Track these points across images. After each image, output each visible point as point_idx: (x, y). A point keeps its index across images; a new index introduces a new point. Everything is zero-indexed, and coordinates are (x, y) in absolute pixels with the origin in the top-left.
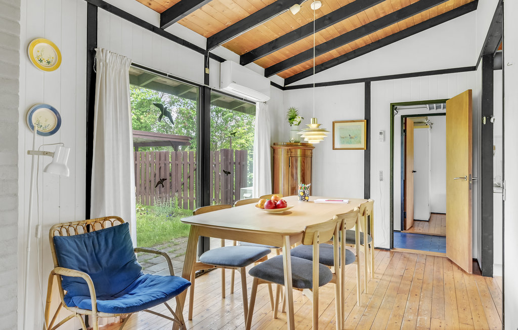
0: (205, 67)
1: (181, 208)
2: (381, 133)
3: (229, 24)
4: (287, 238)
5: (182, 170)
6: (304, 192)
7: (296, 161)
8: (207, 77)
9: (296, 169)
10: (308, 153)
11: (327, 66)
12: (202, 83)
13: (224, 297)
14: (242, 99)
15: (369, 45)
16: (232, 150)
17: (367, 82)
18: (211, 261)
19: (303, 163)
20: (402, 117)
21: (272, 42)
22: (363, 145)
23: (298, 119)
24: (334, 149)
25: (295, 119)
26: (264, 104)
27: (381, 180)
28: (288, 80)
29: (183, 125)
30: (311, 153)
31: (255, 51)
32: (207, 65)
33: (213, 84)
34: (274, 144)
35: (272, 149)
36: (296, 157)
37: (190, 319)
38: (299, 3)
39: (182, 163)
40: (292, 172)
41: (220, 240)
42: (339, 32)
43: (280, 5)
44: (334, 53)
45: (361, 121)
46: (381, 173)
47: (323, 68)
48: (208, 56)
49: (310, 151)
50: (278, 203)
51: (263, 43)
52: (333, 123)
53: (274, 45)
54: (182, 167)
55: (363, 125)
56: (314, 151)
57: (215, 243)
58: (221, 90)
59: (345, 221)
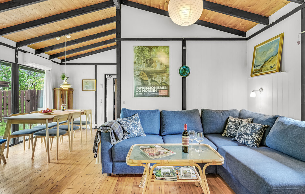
0: (16, 55)
1: (2, 122)
2: (101, 85)
3: (28, 38)
4: (47, 120)
5: (3, 101)
6: (63, 107)
7: (65, 95)
8: (16, 59)
9: (65, 99)
10: (71, 92)
11: (80, 57)
12: (14, 62)
13: (25, 150)
14: (37, 69)
15: (97, 50)
16: (36, 91)
17: (96, 65)
18: (17, 134)
19: (69, 96)
20: (114, 78)
21: (51, 46)
22: (95, 89)
23: (66, 78)
24: (83, 90)
25: (64, 78)
26: (49, 71)
27: (101, 103)
28: (63, 60)
29: (4, 75)
30: (72, 92)
31: (43, 49)
32: (16, 54)
33: (20, 62)
34: (54, 88)
35: (54, 91)
36: (65, 94)
37: (7, 157)
38: (59, 36)
39: (2, 97)
40: (63, 100)
41: (23, 124)
42: (82, 45)
43: (52, 35)
44: (83, 52)
45: (94, 80)
46: (101, 100)
47: (78, 57)
48: (17, 50)
49: (72, 91)
50: (48, 111)
51: (47, 46)
52: (83, 80)
53: (52, 48)
54: (3, 99)
55: (95, 81)
56: (74, 91)
57: (21, 126)
58: (25, 65)
59: (73, 115)
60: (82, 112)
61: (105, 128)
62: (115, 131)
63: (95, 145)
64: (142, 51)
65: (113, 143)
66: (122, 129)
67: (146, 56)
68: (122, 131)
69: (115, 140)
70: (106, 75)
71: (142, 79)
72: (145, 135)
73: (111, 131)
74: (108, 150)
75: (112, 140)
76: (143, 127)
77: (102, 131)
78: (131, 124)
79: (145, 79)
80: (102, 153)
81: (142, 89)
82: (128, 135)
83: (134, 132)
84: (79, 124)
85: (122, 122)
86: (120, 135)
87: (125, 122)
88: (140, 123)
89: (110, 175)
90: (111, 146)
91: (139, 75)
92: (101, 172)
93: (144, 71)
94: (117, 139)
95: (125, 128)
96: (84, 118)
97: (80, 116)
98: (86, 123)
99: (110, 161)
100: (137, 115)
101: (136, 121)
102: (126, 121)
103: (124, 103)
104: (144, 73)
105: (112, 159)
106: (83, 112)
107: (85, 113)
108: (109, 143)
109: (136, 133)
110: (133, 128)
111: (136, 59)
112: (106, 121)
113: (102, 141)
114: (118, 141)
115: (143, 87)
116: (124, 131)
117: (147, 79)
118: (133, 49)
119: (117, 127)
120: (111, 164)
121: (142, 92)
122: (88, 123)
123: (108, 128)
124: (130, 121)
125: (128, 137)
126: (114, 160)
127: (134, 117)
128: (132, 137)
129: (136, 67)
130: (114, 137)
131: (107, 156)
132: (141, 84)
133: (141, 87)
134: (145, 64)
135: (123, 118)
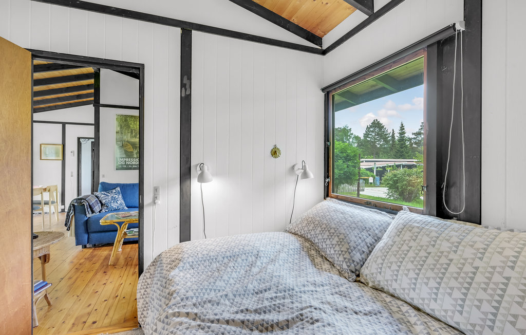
2: (72, 152)
17: (64, 124)
20: (92, 143)
22: (61, 158)
24: (41, 158)
27: (72, 176)
45: (59, 145)
46: (72, 172)
52: (41, 145)
55: (61, 147)
60: (44, 188)
61: (78, 201)
62: (91, 204)
63: (67, 219)
64: (126, 120)
65: (88, 216)
66: (99, 202)
67: (131, 126)
68: (100, 204)
69: (90, 212)
70: (79, 139)
71: (127, 151)
72: (127, 208)
73: (86, 204)
74: (83, 222)
75: (87, 213)
76: (124, 201)
77: (76, 204)
78: (110, 197)
79: (130, 150)
80: (76, 226)
81: (125, 161)
82: (106, 208)
83: (114, 205)
84: (40, 204)
85: (99, 196)
86: (97, 208)
87: (103, 196)
88: (121, 196)
89: (85, 247)
90: (86, 219)
91: (123, 146)
92: (75, 244)
93: (128, 142)
94: (93, 212)
95: (103, 202)
96: (46, 197)
97: (41, 193)
98: (50, 203)
99: (85, 233)
100: (118, 189)
101: (116, 194)
102: (105, 194)
103: (103, 176)
104: (128, 144)
105: (87, 231)
106: (46, 189)
107: (48, 189)
108: (83, 215)
109: (116, 206)
110: (112, 201)
111: (119, 129)
112: (78, 195)
113: (76, 214)
114: (94, 214)
115: (127, 159)
116: (102, 205)
117: (132, 150)
118: (116, 117)
119: (93, 201)
120: (86, 236)
121: (125, 164)
122: (53, 202)
123: (83, 201)
124: (109, 194)
125: (106, 210)
126: (89, 231)
127: (114, 191)
128: (111, 210)
129: (118, 137)
130: (89, 209)
131: (82, 229)
132: (124, 156)
133: (125, 159)
134: (129, 134)
135: (101, 191)
